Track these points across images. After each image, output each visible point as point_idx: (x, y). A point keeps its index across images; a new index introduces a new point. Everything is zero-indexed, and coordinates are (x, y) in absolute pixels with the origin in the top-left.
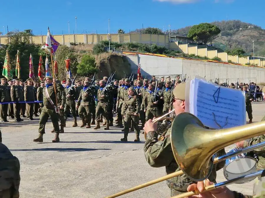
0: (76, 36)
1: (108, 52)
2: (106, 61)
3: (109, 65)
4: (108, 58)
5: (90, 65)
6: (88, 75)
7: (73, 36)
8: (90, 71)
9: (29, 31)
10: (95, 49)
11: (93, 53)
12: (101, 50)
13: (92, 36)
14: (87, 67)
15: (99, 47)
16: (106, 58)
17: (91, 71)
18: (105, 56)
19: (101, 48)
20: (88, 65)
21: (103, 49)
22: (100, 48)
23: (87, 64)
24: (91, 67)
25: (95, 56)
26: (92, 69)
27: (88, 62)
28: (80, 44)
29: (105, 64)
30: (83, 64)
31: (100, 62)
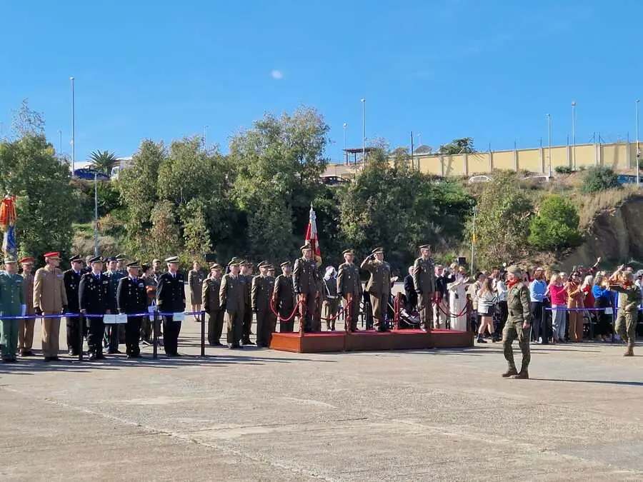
0: (573, 148)
1: (623, 188)
2: (613, 212)
3: (620, 220)
4: (620, 203)
5: (561, 223)
6: (559, 248)
7: (566, 149)
8: (560, 237)
9: (465, 141)
10: (588, 180)
11: (583, 191)
12: (605, 183)
13: (614, 147)
14: (554, 228)
15: (599, 176)
16: (615, 204)
17: (563, 237)
18: (612, 197)
19: (604, 178)
20: (556, 223)
21: (608, 180)
22: (601, 178)
23: (554, 218)
24: (565, 228)
25: (587, 199)
26: (566, 233)
27: (558, 214)
28: (582, 169)
29: (610, 219)
30: (543, 219)
31: (593, 214)
